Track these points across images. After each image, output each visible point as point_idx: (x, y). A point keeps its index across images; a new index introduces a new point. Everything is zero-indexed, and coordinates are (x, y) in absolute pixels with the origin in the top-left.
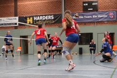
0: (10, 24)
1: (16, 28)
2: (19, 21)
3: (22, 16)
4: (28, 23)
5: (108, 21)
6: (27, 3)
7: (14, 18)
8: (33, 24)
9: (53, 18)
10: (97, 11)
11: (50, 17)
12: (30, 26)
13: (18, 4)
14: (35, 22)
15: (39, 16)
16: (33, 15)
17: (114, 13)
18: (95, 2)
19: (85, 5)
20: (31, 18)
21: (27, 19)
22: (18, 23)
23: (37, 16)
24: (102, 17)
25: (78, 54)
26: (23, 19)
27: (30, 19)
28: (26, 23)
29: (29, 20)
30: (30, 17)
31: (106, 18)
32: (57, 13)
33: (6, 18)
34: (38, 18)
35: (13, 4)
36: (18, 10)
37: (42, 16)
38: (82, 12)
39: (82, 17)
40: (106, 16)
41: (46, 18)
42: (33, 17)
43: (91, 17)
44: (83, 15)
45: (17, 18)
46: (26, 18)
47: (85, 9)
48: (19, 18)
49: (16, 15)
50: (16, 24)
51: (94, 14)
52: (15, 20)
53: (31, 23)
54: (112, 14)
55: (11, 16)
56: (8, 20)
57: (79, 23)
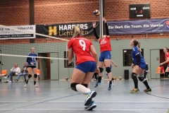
0: (23, 35)
1: (32, 41)
2: (37, 32)
3: (42, 24)
4: (51, 34)
5: (164, 33)
6: (49, 5)
7: (29, 26)
8: (58, 36)
9: (87, 28)
10: (149, 18)
11: (82, 26)
12: (53, 39)
13: (36, 6)
14: (61, 33)
15: (67, 25)
16: (57, 23)
18: (146, 6)
19: (132, 9)
20: (55, 27)
21: (48, 29)
22: (35, 34)
23: (64, 25)
24: (157, 27)
25: (123, 79)
26: (42, 29)
27: (53, 28)
28: (47, 34)
29: (52, 31)
30: (53, 26)
31: (162, 28)
32: (93, 21)
33: (17, 27)
34: (65, 28)
35: (28, 6)
36: (36, 16)
37: (71, 24)
38: (128, 19)
39: (129, 27)
40: (162, 25)
42: (57, 25)
43: (140, 26)
44: (130, 24)
45: (34, 27)
46: (47, 27)
47: (133, 16)
48: (37, 27)
49: (32, 23)
50: (32, 35)
51: (145, 23)
52: (31, 30)
53: (55, 34)
55: (25, 24)
56: (19, 30)
57: (124, 35)
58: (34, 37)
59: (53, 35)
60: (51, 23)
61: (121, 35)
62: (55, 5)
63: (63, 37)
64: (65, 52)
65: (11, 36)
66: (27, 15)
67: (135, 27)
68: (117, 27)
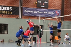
9: (11, 10)
11: (8, 8)
17: (59, 12)
24: (51, 14)
32: (15, 6)
37: (1, 6)
38: (36, 7)
39: (36, 12)
40: (54, 13)
41: (5, 8)
43: (42, 12)
47: (39, 6)
51: (45, 11)
54: (57, 12)
57: (33, 16)
61: (31, 16)
67: (39, 12)
68: (29, 11)
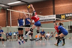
0: (50, 20)
1: (54, 22)
2: (56, 18)
3: (58, 14)
4: (62, 18)
6: (61, 6)
7: (53, 15)
8: (65, 19)
12: (63, 21)
13: (55, 6)
14: (67, 18)
16: (65, 13)
20: (64, 15)
21: (61, 16)
22: (55, 19)
23: (68, 14)
26: (59, 16)
27: (63, 16)
28: (61, 18)
29: (63, 17)
33: (48, 16)
35: (52, 7)
36: (56, 10)
37: (71, 13)
42: (65, 14)
45: (55, 15)
46: (61, 15)
48: (56, 15)
49: (54, 14)
52: (54, 17)
53: (64, 18)
55: (51, 14)
56: (49, 17)
58: (55, 20)
59: (63, 19)
60: (62, 14)
62: (64, 5)
63: (68, 19)
64: (69, 26)
65: (46, 20)
66: (52, 11)
